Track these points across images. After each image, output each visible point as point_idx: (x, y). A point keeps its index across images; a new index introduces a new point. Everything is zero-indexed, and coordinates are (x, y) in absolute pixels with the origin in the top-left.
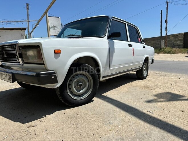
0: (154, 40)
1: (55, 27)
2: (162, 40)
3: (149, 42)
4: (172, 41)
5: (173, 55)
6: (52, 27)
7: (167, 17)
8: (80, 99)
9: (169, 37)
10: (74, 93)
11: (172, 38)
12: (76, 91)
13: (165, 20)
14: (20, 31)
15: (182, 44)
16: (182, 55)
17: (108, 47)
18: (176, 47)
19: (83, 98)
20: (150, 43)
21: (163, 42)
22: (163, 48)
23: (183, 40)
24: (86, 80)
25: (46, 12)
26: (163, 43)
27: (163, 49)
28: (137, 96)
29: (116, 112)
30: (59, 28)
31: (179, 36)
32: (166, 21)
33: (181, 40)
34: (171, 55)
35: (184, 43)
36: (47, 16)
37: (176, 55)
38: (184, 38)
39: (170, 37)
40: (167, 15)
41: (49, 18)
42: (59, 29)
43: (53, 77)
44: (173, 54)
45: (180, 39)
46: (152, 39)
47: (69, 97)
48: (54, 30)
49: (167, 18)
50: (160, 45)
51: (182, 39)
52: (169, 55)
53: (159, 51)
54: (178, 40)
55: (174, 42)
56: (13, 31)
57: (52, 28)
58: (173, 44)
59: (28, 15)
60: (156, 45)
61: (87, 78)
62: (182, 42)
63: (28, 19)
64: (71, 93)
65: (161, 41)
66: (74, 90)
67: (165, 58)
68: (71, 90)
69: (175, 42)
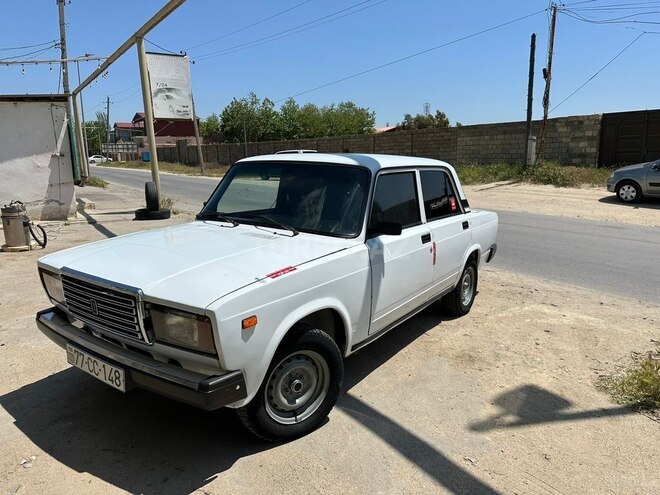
0: (505, 133)
1: (169, 90)
2: (530, 137)
3: (487, 137)
4: (564, 140)
5: (562, 189)
7: (550, 59)
8: (296, 420)
9: (554, 126)
10: (280, 407)
11: (565, 129)
12: (285, 401)
13: (544, 70)
15: (594, 150)
16: (591, 191)
17: (367, 268)
18: (574, 160)
19: (303, 417)
20: (492, 142)
21: (534, 144)
22: (533, 163)
23: (598, 138)
24: (311, 371)
25: (138, 38)
26: (533, 146)
27: (534, 167)
28: (442, 398)
29: (390, 461)
31: (587, 123)
32: (547, 74)
33: (590, 139)
34: (558, 189)
35: (600, 150)
36: (144, 52)
37: (571, 190)
38: (602, 133)
39: (558, 124)
40: (551, 54)
41: (148, 58)
42: (183, 96)
43: (238, 387)
44: (564, 185)
45: (589, 133)
46: (500, 129)
47: (268, 420)
48: (168, 101)
49: (550, 63)
50: (523, 151)
51: (596, 134)
52: (550, 188)
53: (520, 173)
54: (581, 138)
55: (567, 143)
57: (160, 95)
58: (564, 150)
59: (62, 24)
60: (512, 151)
61: (314, 364)
62: (596, 143)
63: (63, 39)
64: (274, 407)
65: (527, 140)
66: (280, 401)
67: (535, 202)
68: (275, 401)
69: (572, 145)
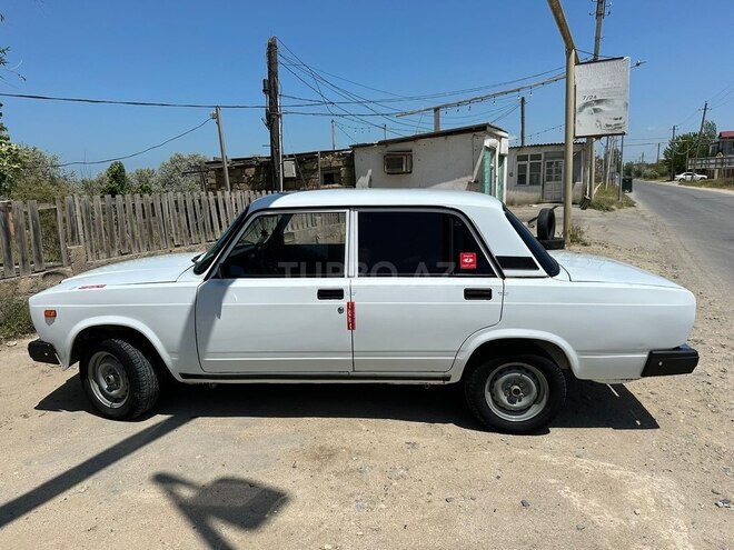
6: (586, 105)
14: (470, 135)
30: (617, 102)
56: (452, 138)
